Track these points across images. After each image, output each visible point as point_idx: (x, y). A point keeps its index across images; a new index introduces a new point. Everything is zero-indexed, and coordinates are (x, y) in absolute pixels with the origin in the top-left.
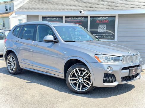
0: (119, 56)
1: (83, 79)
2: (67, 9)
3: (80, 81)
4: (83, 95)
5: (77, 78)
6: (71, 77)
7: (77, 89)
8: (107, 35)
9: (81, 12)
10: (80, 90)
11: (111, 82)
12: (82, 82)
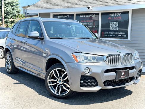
0: (103, 56)
1: (63, 81)
2: (76, 5)
3: (60, 84)
4: (62, 100)
5: (56, 81)
6: (50, 79)
7: (56, 93)
8: (119, 33)
9: (88, 8)
10: (59, 95)
11: (91, 87)
12: (61, 84)
